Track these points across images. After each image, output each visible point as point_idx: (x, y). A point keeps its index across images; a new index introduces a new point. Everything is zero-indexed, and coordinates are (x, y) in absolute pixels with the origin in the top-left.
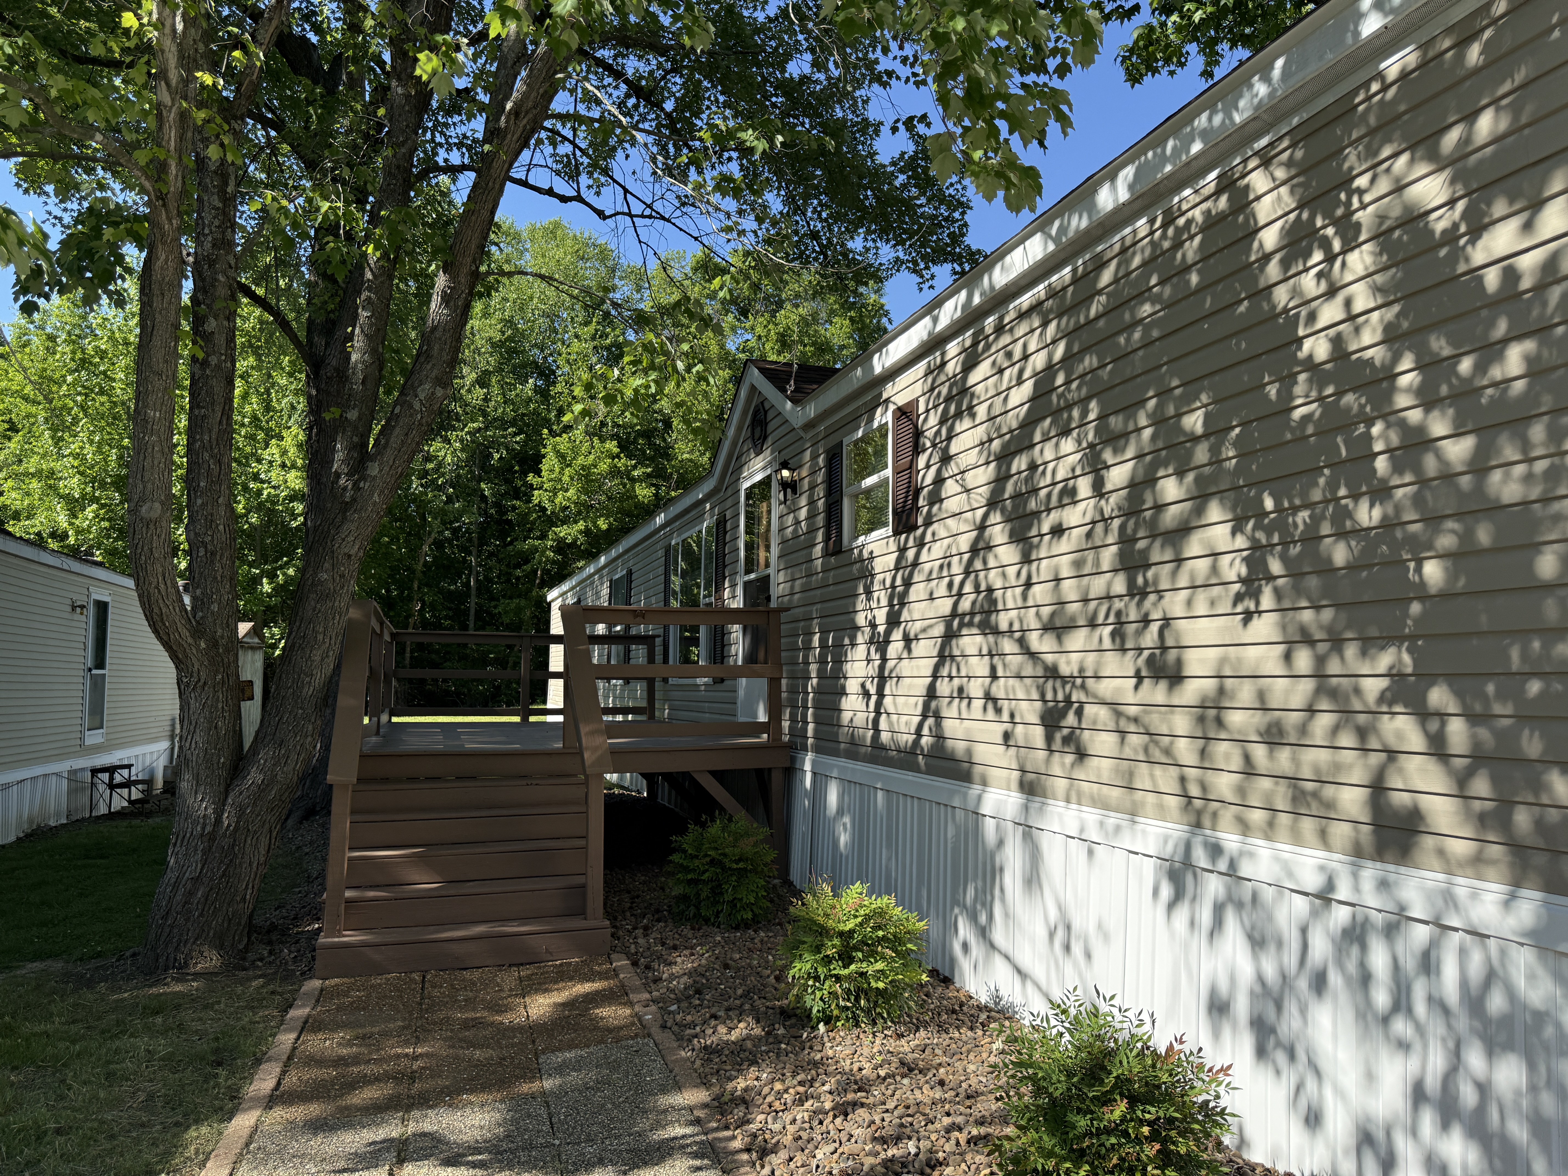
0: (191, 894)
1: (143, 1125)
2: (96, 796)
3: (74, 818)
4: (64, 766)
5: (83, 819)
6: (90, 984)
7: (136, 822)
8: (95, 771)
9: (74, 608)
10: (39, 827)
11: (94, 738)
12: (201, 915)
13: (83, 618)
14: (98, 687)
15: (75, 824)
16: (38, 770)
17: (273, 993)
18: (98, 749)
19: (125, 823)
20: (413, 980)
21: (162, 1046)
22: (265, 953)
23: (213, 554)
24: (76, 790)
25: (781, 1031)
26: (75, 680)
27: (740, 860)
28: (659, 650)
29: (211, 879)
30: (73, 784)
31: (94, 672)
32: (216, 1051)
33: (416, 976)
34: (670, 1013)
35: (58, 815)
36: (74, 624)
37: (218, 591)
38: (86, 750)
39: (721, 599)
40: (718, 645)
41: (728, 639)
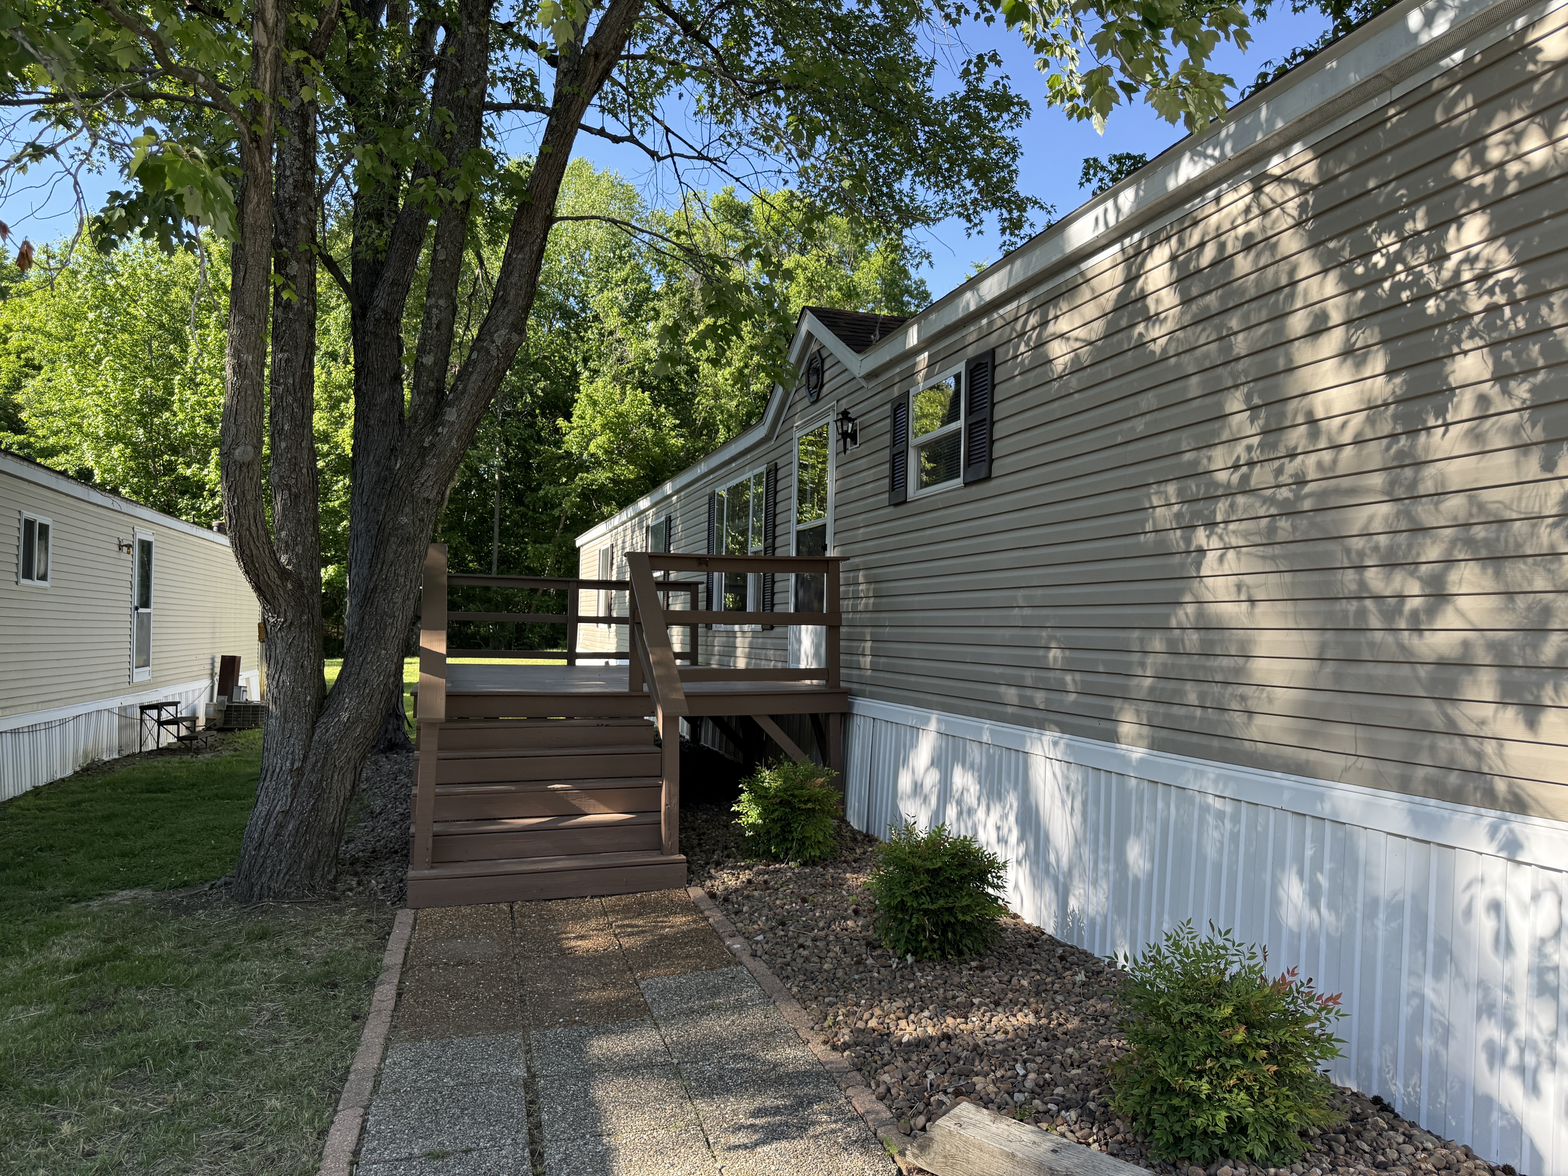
0: (280, 826)
1: (275, 1042)
2: (146, 732)
3: (125, 753)
4: (115, 703)
5: (133, 755)
6: (189, 910)
7: (187, 758)
8: (143, 708)
9: (120, 547)
10: (93, 761)
11: (142, 675)
12: (293, 847)
13: (129, 557)
14: (144, 626)
15: (128, 759)
16: (92, 707)
17: (369, 921)
18: (145, 686)
19: (176, 759)
20: (501, 911)
21: (277, 969)
22: (354, 883)
23: (297, 496)
24: (126, 726)
25: (870, 961)
26: (123, 618)
27: (809, 801)
28: (702, 596)
29: (301, 813)
30: (123, 720)
31: (141, 610)
32: (328, 974)
33: (505, 907)
34: (757, 942)
35: (110, 750)
36: (121, 563)
37: (303, 533)
38: (132, 686)
39: (771, 547)
40: (768, 593)
41: (778, 587)
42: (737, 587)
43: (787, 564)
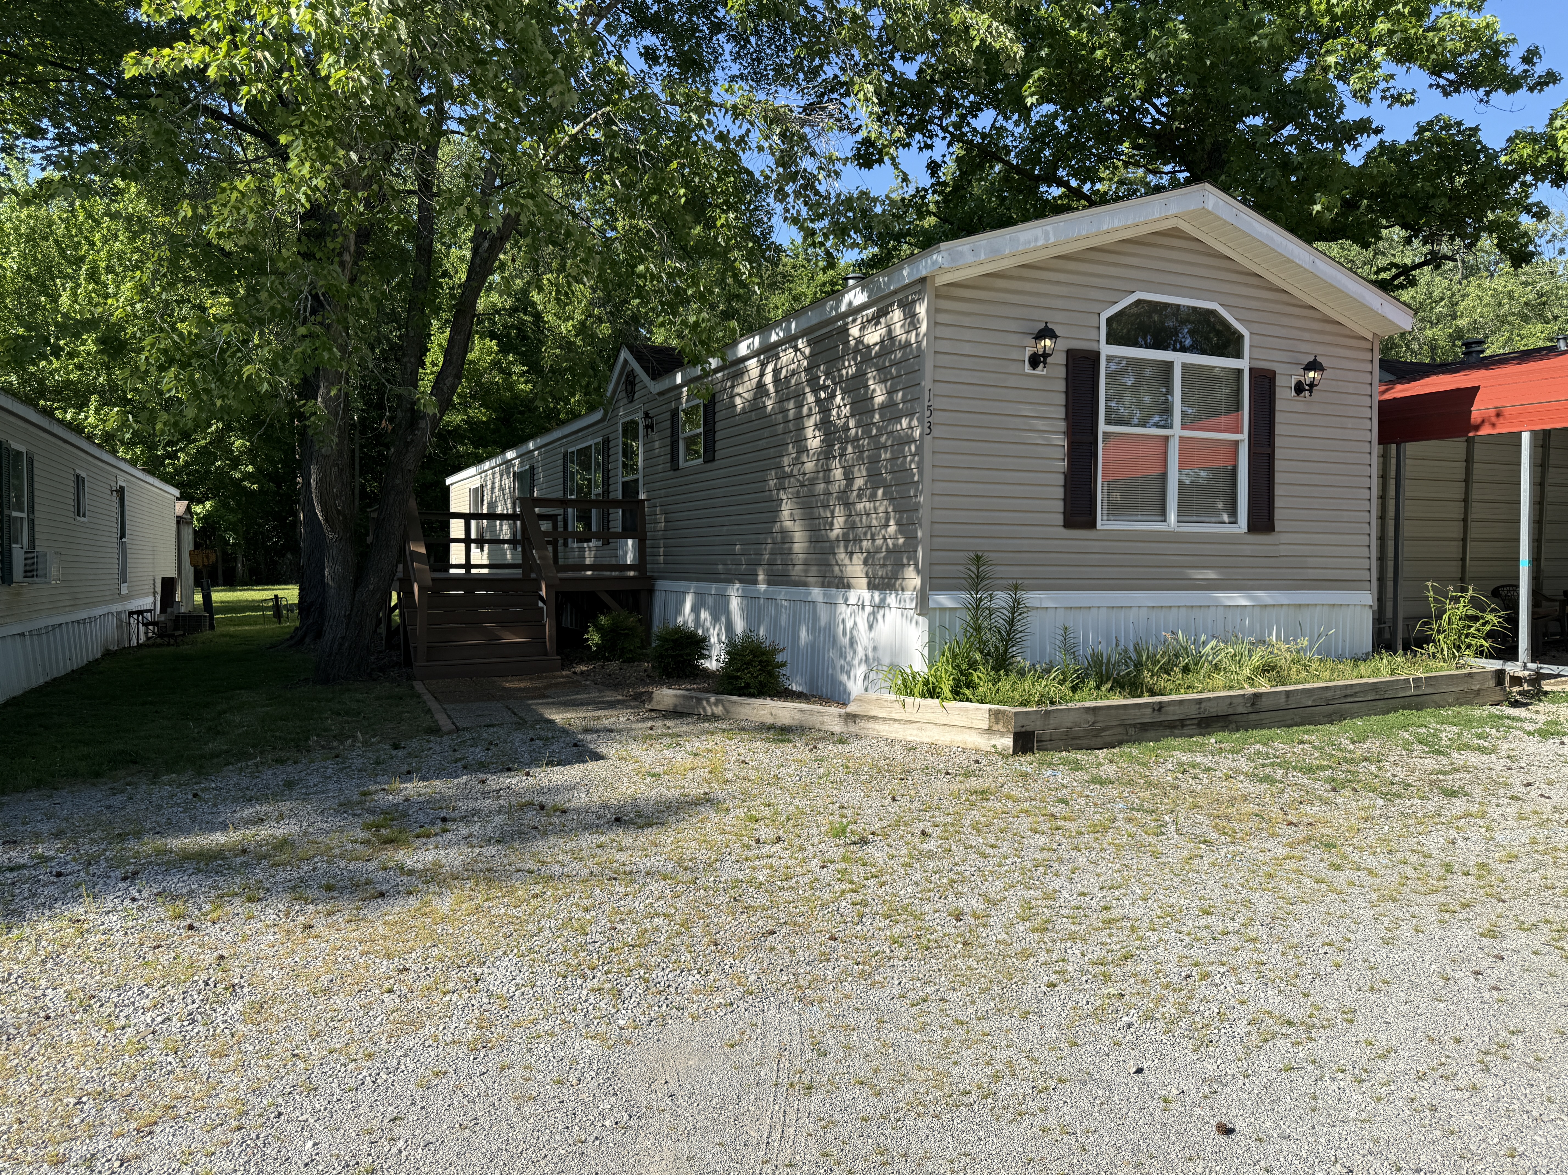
3: (120, 646)
4: (114, 608)
5: (126, 648)
8: (131, 613)
9: (112, 492)
11: (124, 589)
13: (116, 499)
14: (124, 552)
17: (399, 685)
22: (381, 674)
24: (120, 626)
26: (114, 545)
27: (626, 629)
28: (560, 524)
30: (118, 622)
31: (122, 540)
33: (468, 679)
35: (113, 643)
36: (113, 504)
38: (120, 597)
39: (606, 491)
40: (605, 520)
41: (611, 517)
42: (585, 518)
43: (616, 503)
